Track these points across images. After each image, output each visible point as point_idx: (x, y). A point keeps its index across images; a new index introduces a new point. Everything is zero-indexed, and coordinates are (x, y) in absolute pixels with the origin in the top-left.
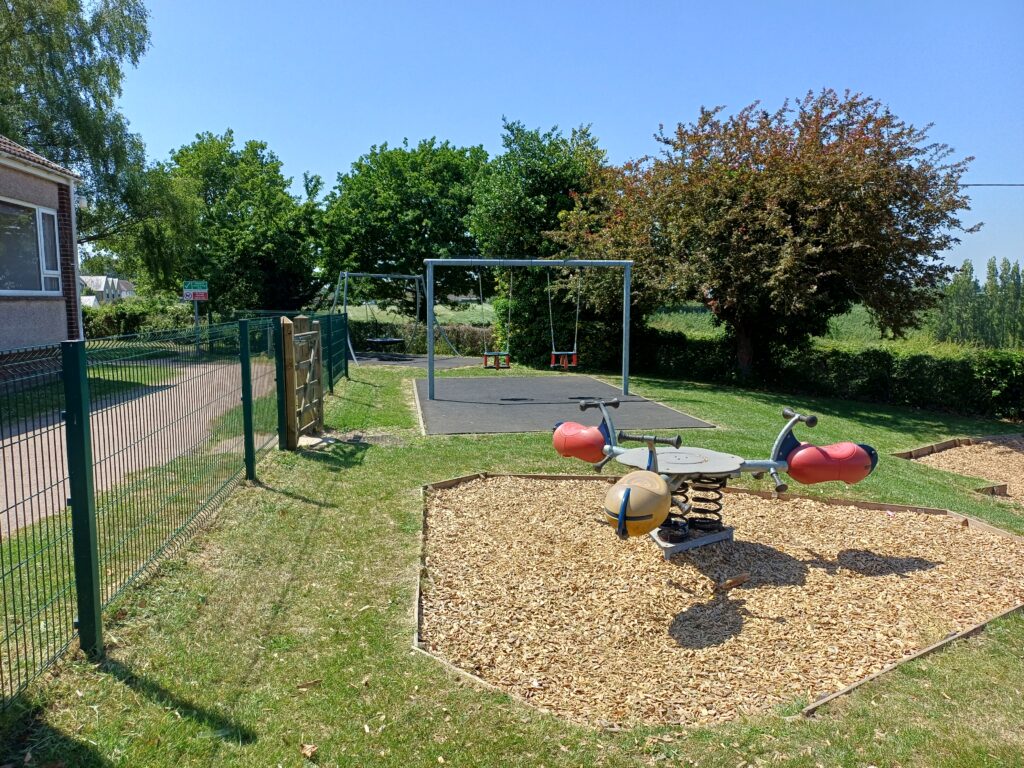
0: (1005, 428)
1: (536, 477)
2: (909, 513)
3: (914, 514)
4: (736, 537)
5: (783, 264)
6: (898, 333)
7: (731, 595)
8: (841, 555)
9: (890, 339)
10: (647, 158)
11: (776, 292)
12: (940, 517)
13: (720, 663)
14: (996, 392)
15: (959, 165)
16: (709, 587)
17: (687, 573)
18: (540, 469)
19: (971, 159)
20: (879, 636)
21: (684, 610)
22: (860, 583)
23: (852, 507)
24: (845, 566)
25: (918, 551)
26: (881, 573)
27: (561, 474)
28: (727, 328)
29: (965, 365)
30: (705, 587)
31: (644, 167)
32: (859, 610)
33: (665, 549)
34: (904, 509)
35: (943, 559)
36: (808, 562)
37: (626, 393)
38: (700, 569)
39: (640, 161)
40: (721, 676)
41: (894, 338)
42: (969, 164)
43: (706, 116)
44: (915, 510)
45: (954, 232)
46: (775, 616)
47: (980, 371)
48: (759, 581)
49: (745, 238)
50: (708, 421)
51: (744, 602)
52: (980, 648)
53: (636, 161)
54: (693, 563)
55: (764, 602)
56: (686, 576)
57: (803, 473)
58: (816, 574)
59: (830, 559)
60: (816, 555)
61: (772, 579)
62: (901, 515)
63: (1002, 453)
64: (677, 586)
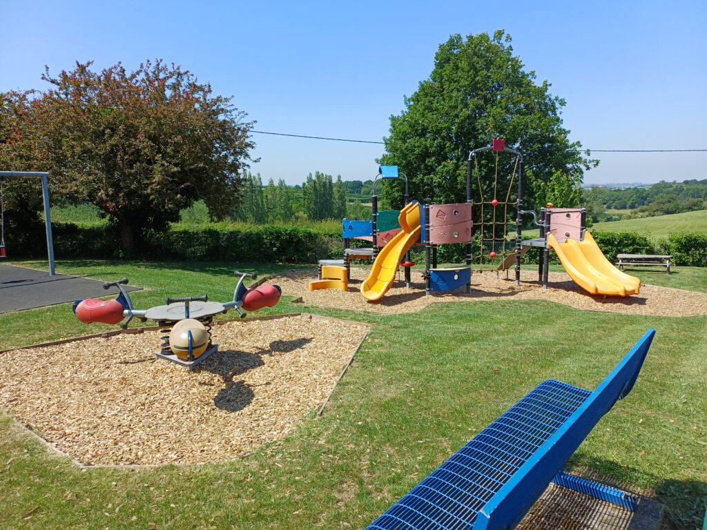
0: (282, 268)
1: (43, 346)
2: (284, 318)
3: (287, 318)
4: (219, 350)
5: (157, 178)
6: (220, 219)
7: (235, 379)
8: (272, 345)
9: (216, 222)
10: (33, 91)
11: (153, 196)
12: (299, 317)
13: (258, 412)
14: (275, 249)
15: (249, 124)
16: (221, 380)
17: (205, 376)
18: (41, 339)
19: (255, 122)
20: (315, 376)
21: (216, 395)
22: (288, 356)
23: (258, 321)
24: (275, 351)
25: (301, 335)
26: (292, 349)
27: (61, 339)
28: (111, 220)
29: (259, 235)
30: (219, 380)
31: (30, 97)
32: (297, 368)
33: (189, 365)
34: (282, 317)
35: (312, 336)
36: (259, 353)
37: (53, 273)
38: (212, 372)
39: (27, 93)
40: (264, 416)
41: (218, 222)
42: (254, 125)
43: (82, 69)
44: (287, 316)
45: (247, 161)
46: (265, 382)
47: (266, 238)
48: (244, 369)
49: (126, 157)
50: (134, 286)
51: (244, 381)
52: (358, 367)
53: (23, 93)
54: (205, 370)
55: (252, 377)
56: (206, 377)
57: (250, 306)
58: (265, 357)
59: (267, 349)
60: (260, 349)
61: (249, 366)
62: (282, 320)
63: (285, 281)
64: (205, 384)
